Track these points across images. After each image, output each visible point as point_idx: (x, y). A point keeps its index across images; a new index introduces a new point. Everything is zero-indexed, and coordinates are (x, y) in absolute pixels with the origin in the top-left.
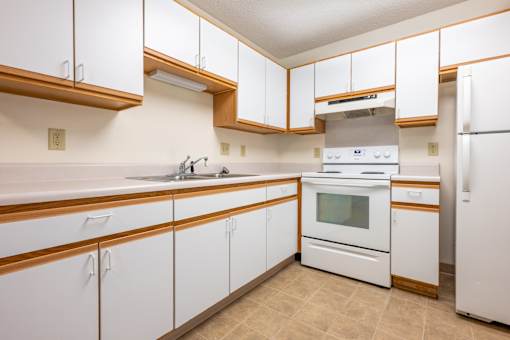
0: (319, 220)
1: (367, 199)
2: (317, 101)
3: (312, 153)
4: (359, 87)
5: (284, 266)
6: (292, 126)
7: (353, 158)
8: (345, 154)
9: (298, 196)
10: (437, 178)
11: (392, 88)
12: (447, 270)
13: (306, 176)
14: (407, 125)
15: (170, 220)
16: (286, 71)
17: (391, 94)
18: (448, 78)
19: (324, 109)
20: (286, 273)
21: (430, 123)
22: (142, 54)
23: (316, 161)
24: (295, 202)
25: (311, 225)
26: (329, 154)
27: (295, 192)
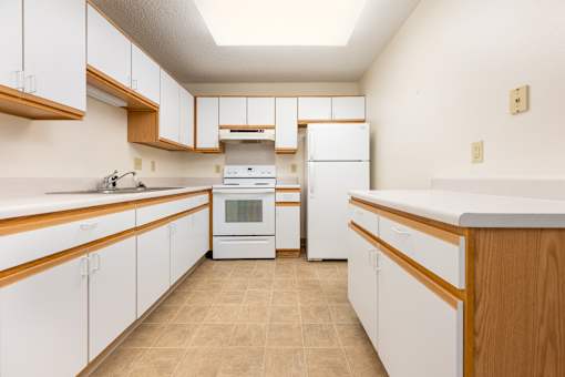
0: (227, 221)
1: (260, 201)
2: (221, 128)
3: (214, 169)
4: (253, 123)
5: (200, 264)
6: (198, 146)
7: (247, 174)
8: (241, 171)
9: (210, 204)
10: (298, 186)
11: (273, 128)
12: (304, 242)
13: (216, 187)
14: (282, 152)
15: (134, 226)
16: (192, 98)
17: (272, 131)
18: (302, 126)
19: (227, 135)
20: (203, 268)
21: (292, 153)
22: (85, 72)
23: (218, 176)
24: (207, 209)
25: (221, 226)
26: (229, 170)
27: (207, 201)
